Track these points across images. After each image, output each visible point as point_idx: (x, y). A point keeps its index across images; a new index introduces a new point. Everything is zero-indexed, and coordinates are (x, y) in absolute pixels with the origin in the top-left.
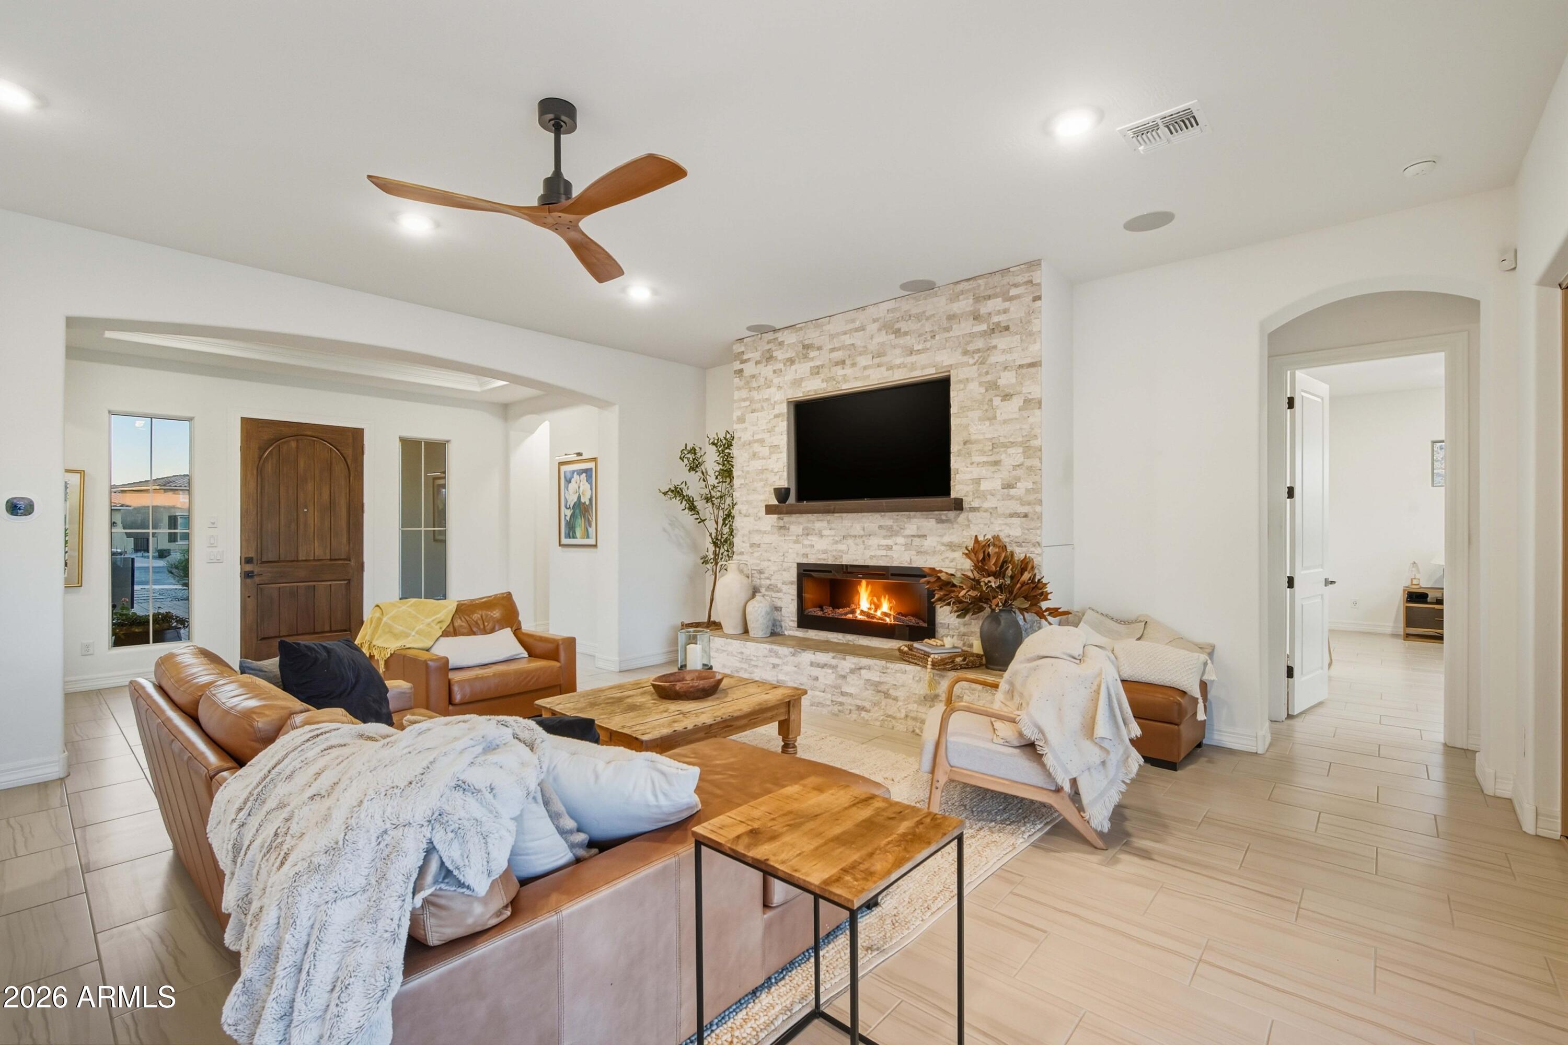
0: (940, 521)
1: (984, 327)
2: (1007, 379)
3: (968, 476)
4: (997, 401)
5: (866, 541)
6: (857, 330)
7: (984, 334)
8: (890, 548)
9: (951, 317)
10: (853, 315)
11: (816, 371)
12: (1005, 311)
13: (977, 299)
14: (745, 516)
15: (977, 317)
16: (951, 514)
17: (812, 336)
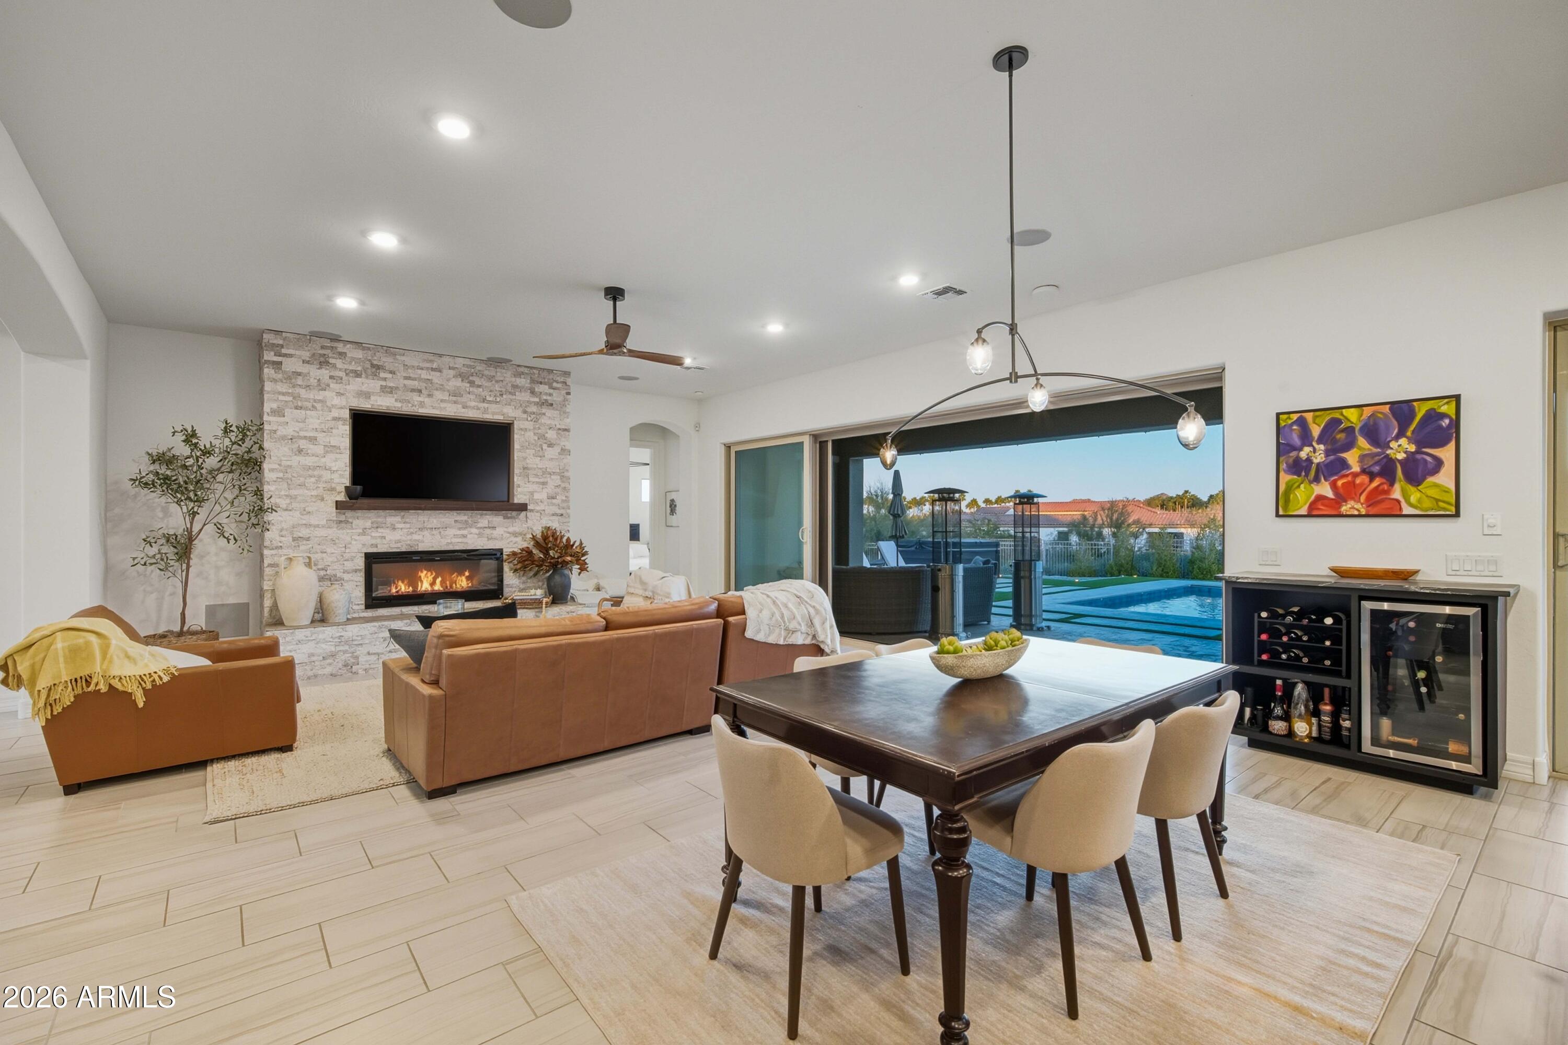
0: (506, 517)
1: (537, 400)
2: (551, 435)
3: (526, 490)
4: (545, 446)
5: (442, 532)
6: (433, 369)
7: (536, 404)
8: (464, 536)
9: (515, 387)
10: (431, 357)
11: (387, 390)
12: (550, 395)
13: (533, 381)
14: (286, 510)
15: (533, 392)
16: (514, 513)
17: (387, 361)
